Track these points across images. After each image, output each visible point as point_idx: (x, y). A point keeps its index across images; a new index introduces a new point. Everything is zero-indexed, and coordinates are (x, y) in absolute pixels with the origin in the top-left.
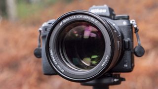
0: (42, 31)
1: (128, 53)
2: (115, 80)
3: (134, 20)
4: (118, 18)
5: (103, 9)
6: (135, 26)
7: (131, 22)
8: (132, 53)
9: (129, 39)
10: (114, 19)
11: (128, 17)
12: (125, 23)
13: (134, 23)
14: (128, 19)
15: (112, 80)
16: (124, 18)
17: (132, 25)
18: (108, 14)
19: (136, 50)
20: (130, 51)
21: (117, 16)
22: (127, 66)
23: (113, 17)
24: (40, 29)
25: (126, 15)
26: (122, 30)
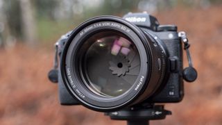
0: (59, 46)
1: (175, 77)
2: (157, 113)
3: (183, 33)
4: (162, 30)
5: (142, 17)
6: (185, 40)
7: (180, 35)
8: (180, 77)
9: (176, 57)
10: (156, 31)
11: (176, 28)
12: (171, 36)
13: (184, 36)
14: (175, 30)
15: (153, 113)
16: (169, 30)
17: (180, 39)
18: (149, 24)
19: (185, 73)
20: (176, 74)
21: (160, 26)
22: (173, 93)
23: (155, 28)
24: (57, 44)
25: (172, 26)
26: (167, 46)
